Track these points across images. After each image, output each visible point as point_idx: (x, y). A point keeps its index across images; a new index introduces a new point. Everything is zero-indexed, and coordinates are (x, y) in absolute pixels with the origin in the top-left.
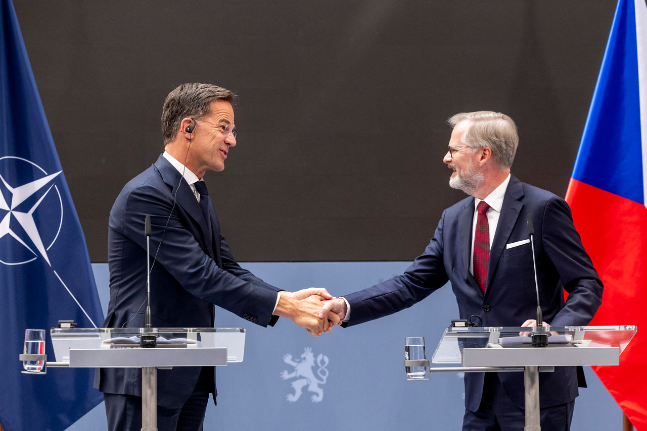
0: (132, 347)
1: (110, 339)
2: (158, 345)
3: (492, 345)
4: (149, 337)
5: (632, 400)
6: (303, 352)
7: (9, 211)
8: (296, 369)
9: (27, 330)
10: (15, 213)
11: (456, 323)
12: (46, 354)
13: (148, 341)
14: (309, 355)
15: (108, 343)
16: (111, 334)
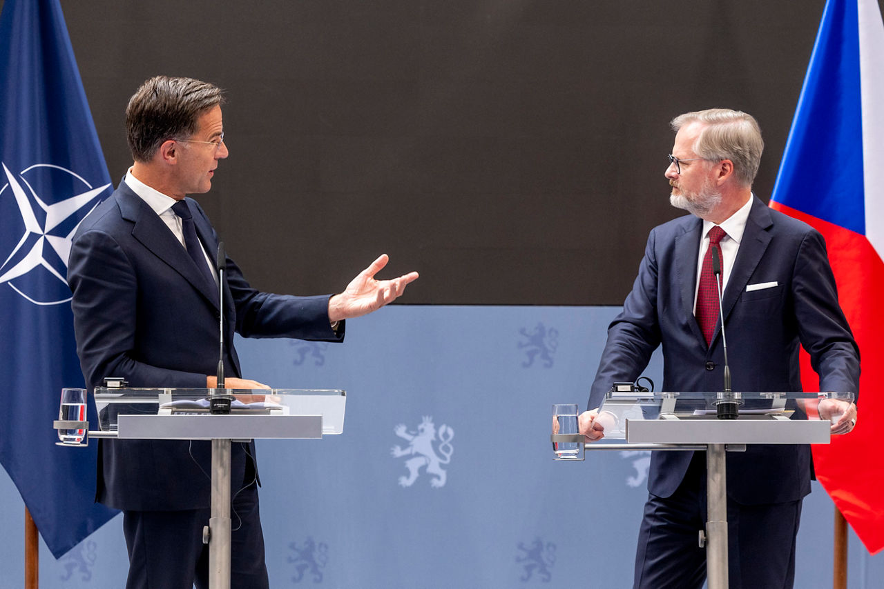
0: (199, 413)
1: (171, 403)
2: (232, 410)
3: (665, 416)
4: (221, 401)
5: (847, 489)
6: (421, 422)
7: (41, 235)
8: (411, 444)
9: (64, 389)
10: (50, 238)
11: (619, 387)
12: (87, 420)
13: (220, 405)
14: (428, 426)
15: (168, 407)
16: (172, 396)
